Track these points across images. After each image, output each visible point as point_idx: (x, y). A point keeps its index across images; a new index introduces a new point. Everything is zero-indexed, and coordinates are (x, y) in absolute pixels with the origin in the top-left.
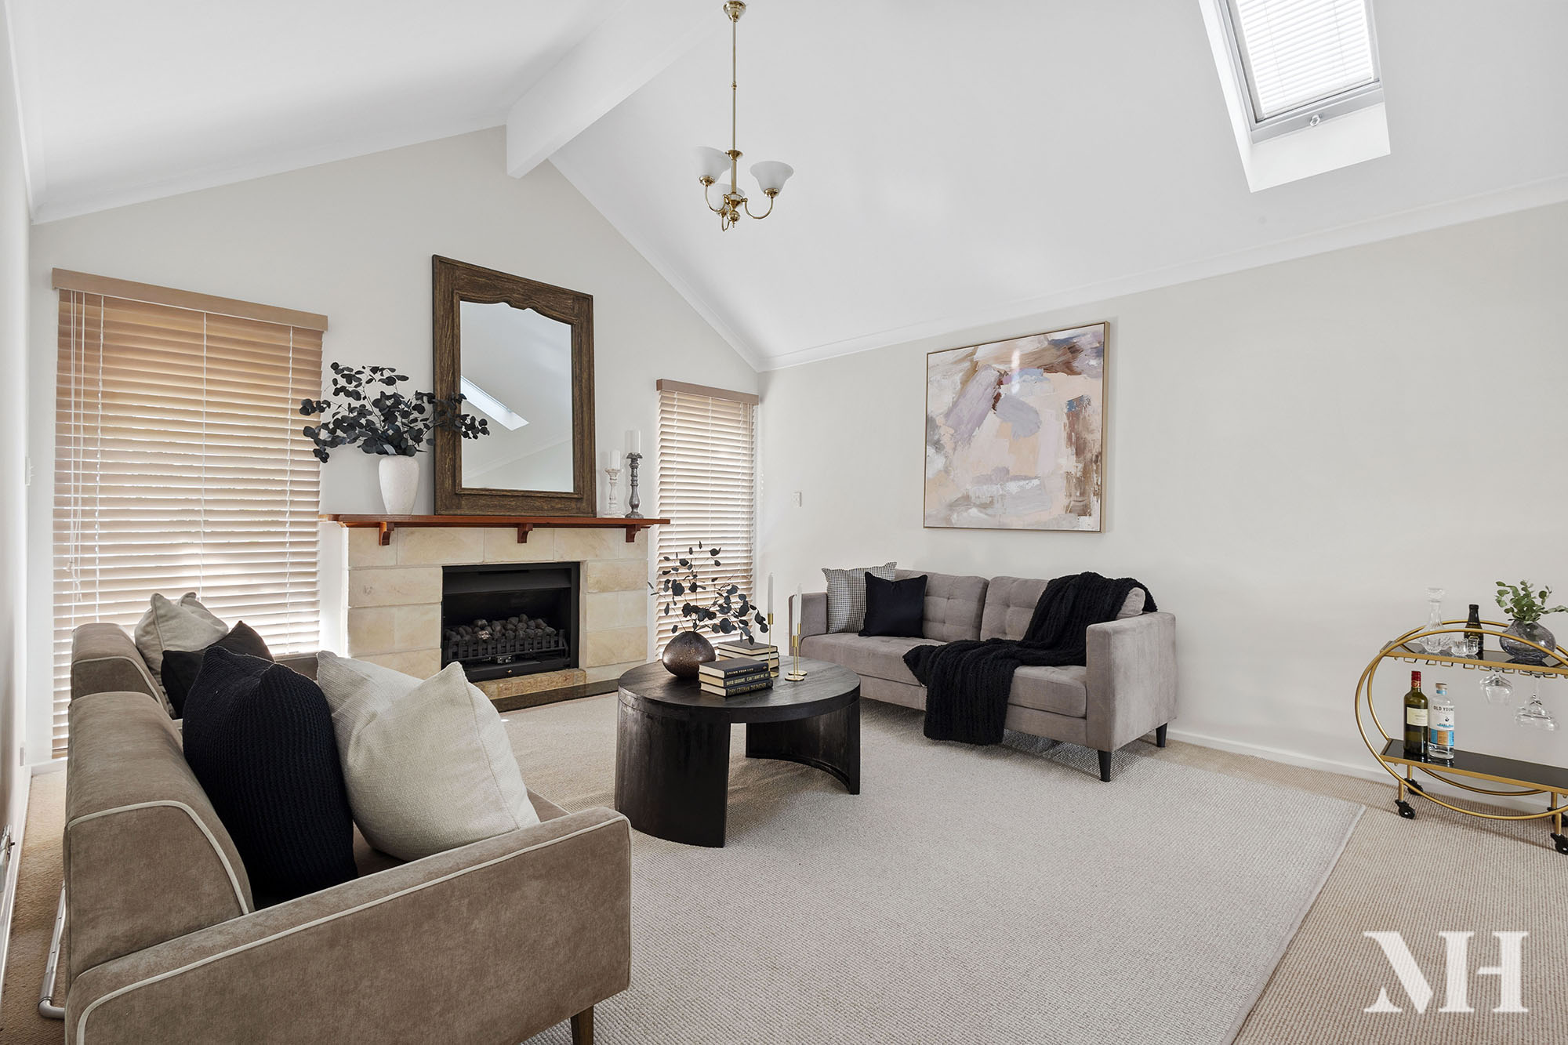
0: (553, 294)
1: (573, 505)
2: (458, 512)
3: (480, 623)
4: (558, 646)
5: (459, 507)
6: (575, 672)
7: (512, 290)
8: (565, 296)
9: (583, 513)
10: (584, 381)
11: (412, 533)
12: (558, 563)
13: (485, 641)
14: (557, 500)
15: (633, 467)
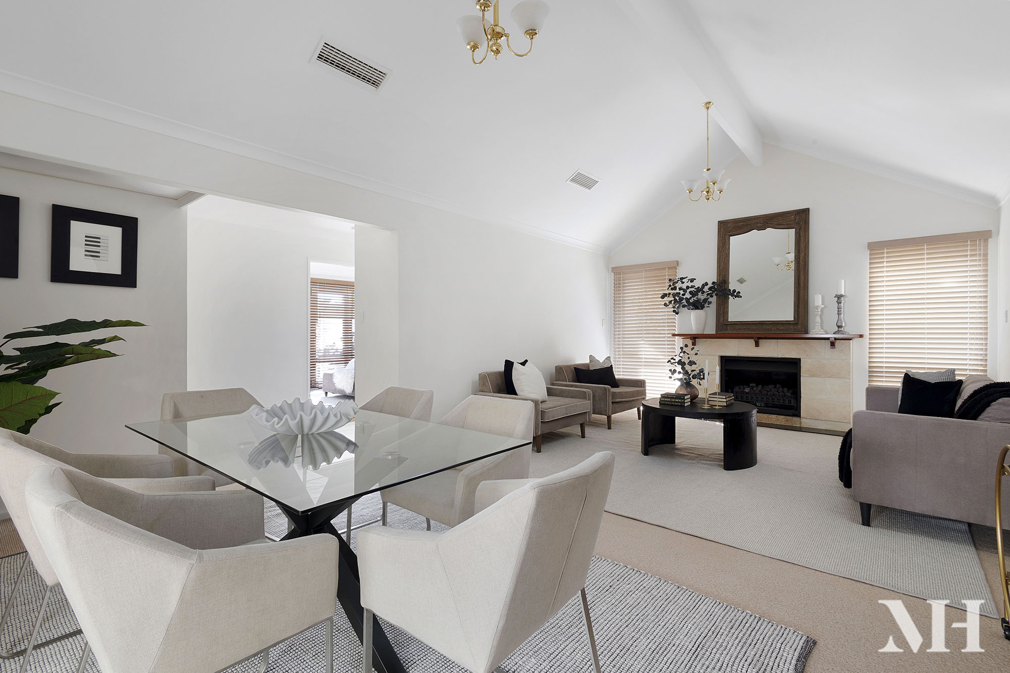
0: (781, 216)
1: (792, 327)
2: (726, 332)
3: (751, 385)
4: (791, 403)
5: (726, 330)
6: (795, 419)
7: (757, 223)
8: (789, 215)
9: (798, 331)
10: (801, 258)
11: (706, 341)
12: (782, 358)
13: (748, 393)
14: (780, 325)
15: (839, 303)
